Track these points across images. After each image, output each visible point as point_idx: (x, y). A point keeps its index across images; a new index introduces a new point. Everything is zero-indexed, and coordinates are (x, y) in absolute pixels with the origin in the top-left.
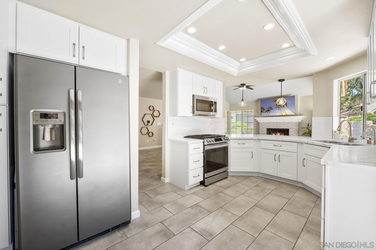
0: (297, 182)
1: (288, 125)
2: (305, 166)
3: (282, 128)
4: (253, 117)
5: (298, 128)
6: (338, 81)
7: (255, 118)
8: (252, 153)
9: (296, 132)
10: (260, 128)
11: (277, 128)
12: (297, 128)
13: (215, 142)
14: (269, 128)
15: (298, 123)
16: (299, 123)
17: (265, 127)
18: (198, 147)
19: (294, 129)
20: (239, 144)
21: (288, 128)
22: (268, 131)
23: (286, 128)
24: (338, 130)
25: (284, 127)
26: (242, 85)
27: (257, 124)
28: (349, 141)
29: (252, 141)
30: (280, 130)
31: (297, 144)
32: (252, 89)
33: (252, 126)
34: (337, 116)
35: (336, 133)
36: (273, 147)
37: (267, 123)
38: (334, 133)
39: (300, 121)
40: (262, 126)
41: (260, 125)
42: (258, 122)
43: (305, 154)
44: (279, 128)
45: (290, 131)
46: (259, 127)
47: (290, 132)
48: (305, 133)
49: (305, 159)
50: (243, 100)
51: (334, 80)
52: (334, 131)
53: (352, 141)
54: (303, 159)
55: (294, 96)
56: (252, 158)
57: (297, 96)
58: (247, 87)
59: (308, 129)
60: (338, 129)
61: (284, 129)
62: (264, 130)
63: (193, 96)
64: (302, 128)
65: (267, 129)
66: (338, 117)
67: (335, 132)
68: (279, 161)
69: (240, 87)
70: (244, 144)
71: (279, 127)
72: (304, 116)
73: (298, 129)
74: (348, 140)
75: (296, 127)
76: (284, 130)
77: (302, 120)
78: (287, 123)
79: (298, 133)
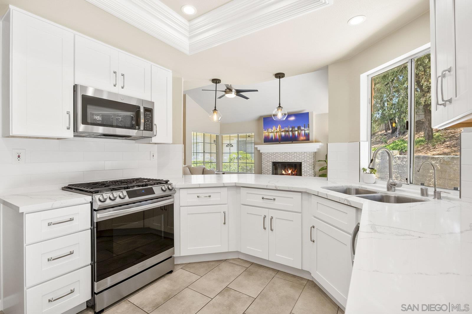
0: (302, 271)
1: (301, 157)
2: (314, 242)
3: (293, 161)
4: (254, 144)
5: (313, 160)
6: (367, 77)
7: (256, 146)
8: (224, 214)
9: (311, 167)
10: (264, 161)
11: (286, 161)
12: (311, 161)
13: (127, 199)
14: (275, 161)
15: (313, 153)
16: (315, 153)
17: (270, 160)
18: (68, 218)
19: (308, 162)
20: (198, 197)
21: (301, 161)
22: (274, 167)
23: (298, 161)
24: (371, 167)
25: (296, 159)
26: (215, 81)
27: (260, 155)
28: (388, 189)
29: (226, 189)
30: (289, 164)
31: (302, 195)
32: (247, 98)
33: (252, 159)
34: (366, 141)
35: (365, 172)
36: (261, 200)
37: (273, 154)
38: (362, 171)
39: (316, 151)
40: (266, 158)
41: (263, 157)
42: (261, 152)
43: (315, 217)
44: (288, 161)
45: (303, 165)
46: (262, 159)
47: (303, 167)
48: (322, 168)
49: (314, 227)
50: (215, 110)
51: (361, 75)
52: (361, 168)
53: (393, 189)
54: (311, 228)
55: (308, 113)
56: (225, 223)
57: (312, 113)
58: (238, 92)
59: (326, 162)
60: (369, 165)
61: (296, 162)
62: (268, 163)
63: (75, 87)
64: (319, 161)
65: (273, 162)
66: (367, 143)
67: (364, 170)
68: (272, 230)
69: (227, 93)
70: (210, 196)
71: (289, 159)
72: (320, 144)
73: (314, 162)
74: (386, 186)
75: (311, 159)
76: (296, 164)
77: (319, 149)
78: (298, 154)
79: (313, 168)
